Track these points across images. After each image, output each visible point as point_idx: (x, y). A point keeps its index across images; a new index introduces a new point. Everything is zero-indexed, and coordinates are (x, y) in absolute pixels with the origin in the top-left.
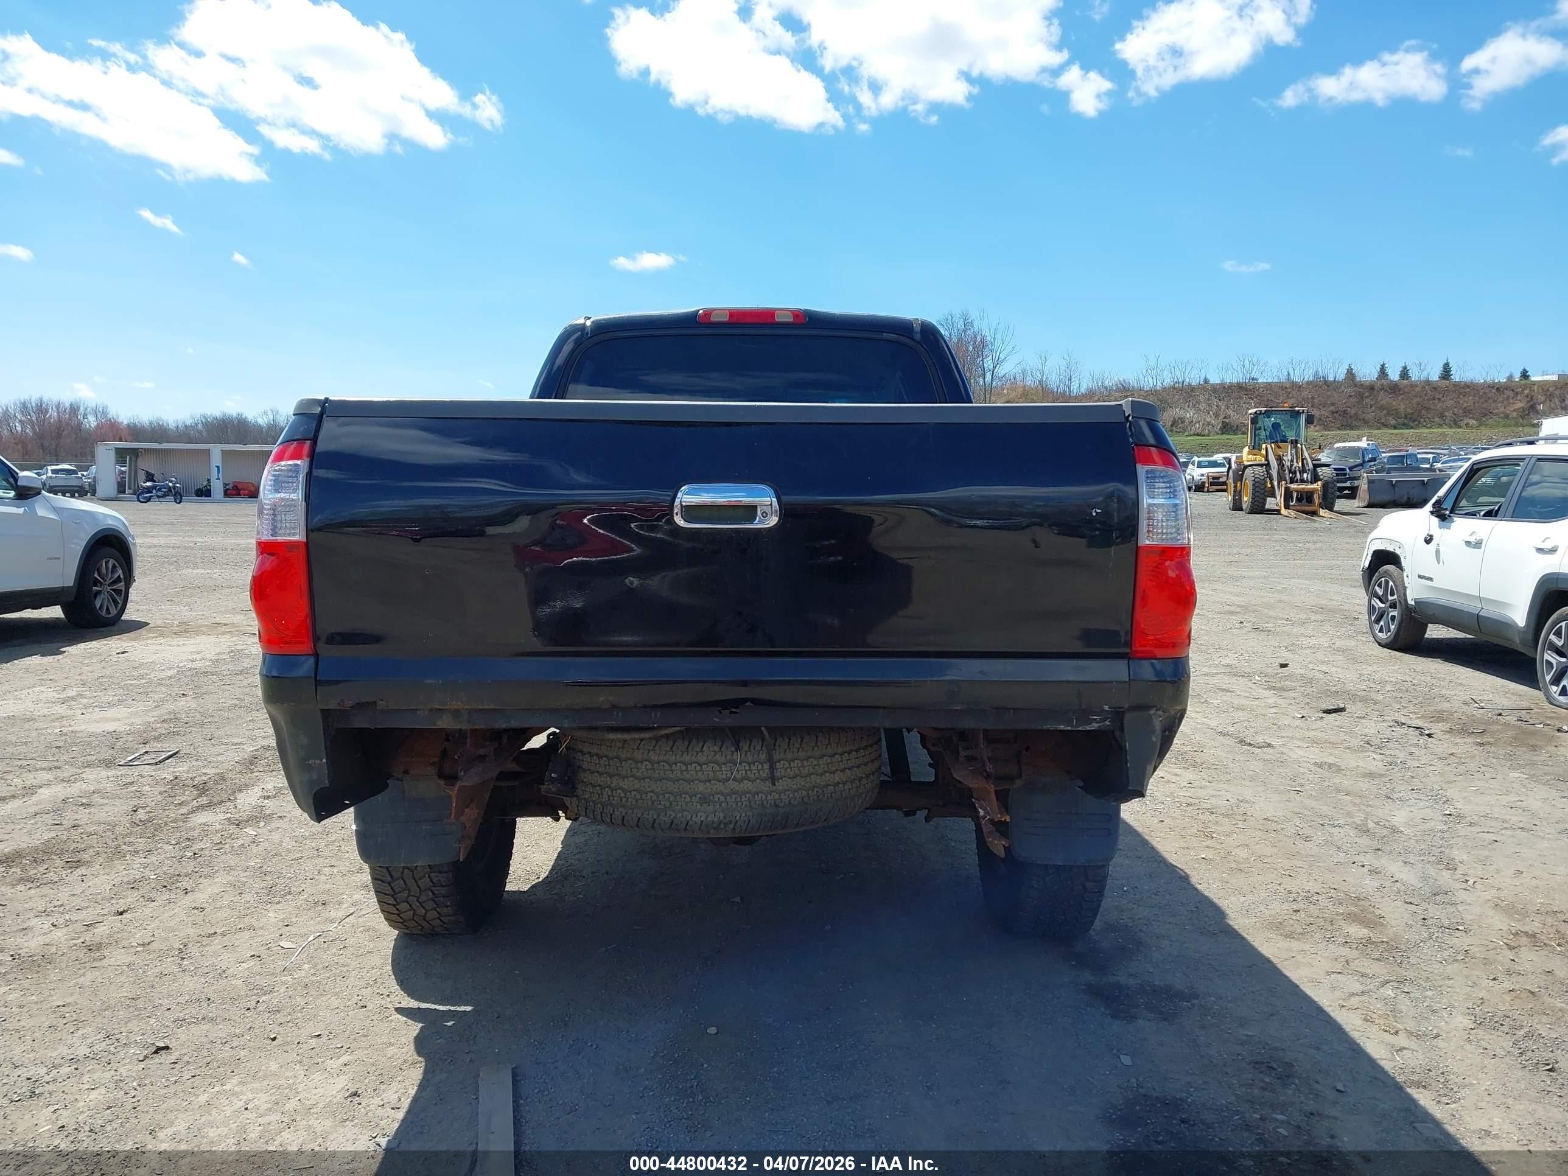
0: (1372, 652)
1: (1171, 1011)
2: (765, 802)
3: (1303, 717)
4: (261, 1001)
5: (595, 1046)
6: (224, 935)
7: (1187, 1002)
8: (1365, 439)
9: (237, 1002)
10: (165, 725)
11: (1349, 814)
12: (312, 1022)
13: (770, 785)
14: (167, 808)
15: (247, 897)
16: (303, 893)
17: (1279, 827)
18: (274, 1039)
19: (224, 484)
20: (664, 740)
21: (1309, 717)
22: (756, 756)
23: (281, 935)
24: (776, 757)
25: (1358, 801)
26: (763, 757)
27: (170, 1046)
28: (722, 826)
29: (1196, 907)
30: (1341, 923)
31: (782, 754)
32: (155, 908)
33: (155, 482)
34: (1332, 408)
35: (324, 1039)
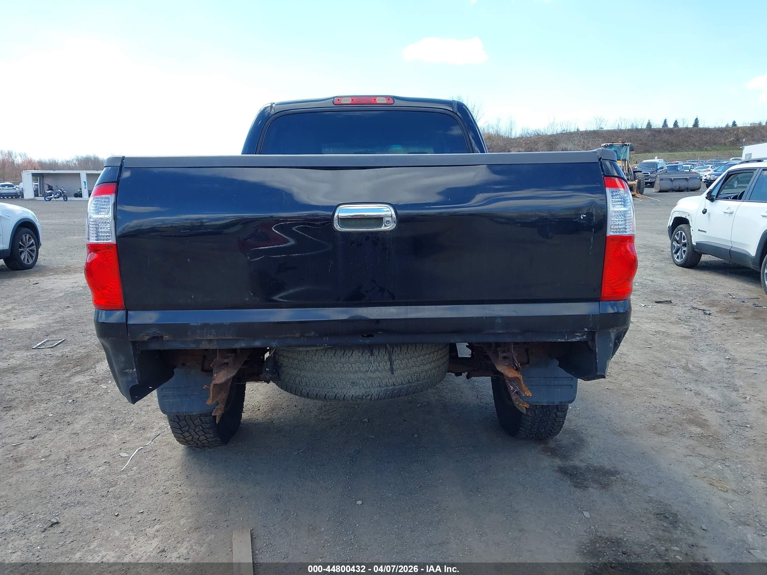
0: (673, 269)
1: (606, 483)
2: (388, 383)
3: (645, 306)
4: (110, 491)
5: (295, 515)
6: (89, 449)
7: (614, 476)
8: (656, 157)
9: (96, 492)
10: (58, 324)
11: (678, 360)
12: (138, 504)
13: (391, 374)
14: (59, 373)
15: (102, 426)
16: (133, 422)
17: (643, 369)
18: (117, 515)
19: (88, 191)
20: (330, 350)
21: (648, 305)
22: (382, 358)
23: (121, 449)
24: (393, 358)
25: (681, 353)
26: (386, 358)
27: (60, 522)
28: (364, 397)
29: (609, 418)
30: (686, 425)
31: (397, 356)
32: (52, 434)
33: (53, 190)
34: (640, 142)
35: (146, 514)
